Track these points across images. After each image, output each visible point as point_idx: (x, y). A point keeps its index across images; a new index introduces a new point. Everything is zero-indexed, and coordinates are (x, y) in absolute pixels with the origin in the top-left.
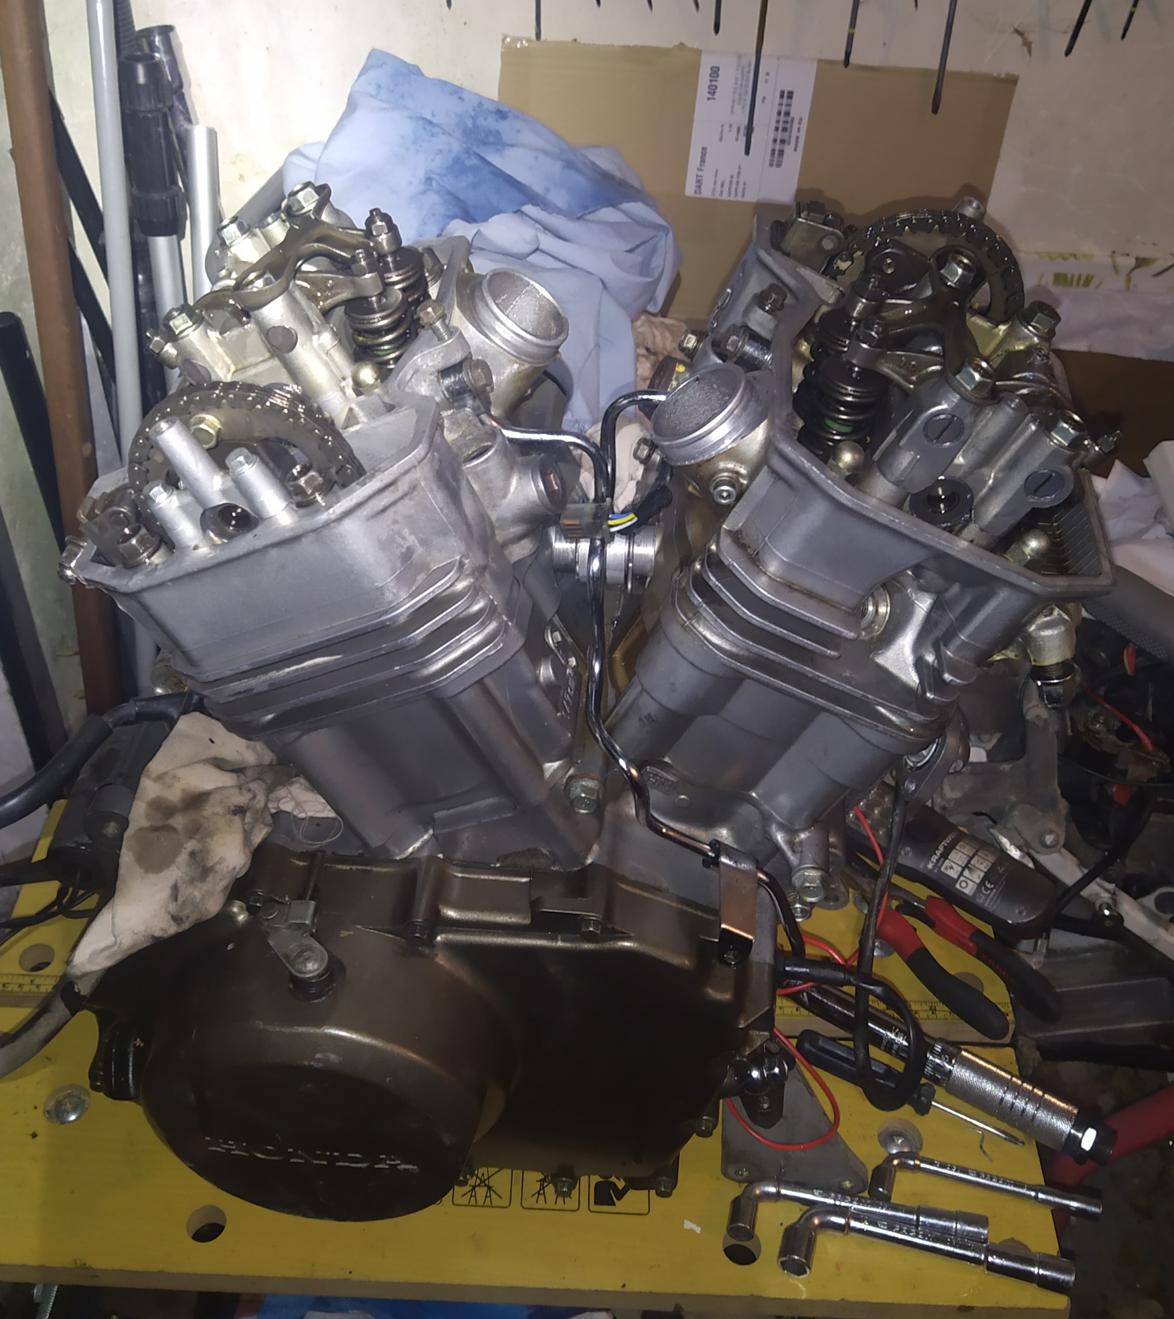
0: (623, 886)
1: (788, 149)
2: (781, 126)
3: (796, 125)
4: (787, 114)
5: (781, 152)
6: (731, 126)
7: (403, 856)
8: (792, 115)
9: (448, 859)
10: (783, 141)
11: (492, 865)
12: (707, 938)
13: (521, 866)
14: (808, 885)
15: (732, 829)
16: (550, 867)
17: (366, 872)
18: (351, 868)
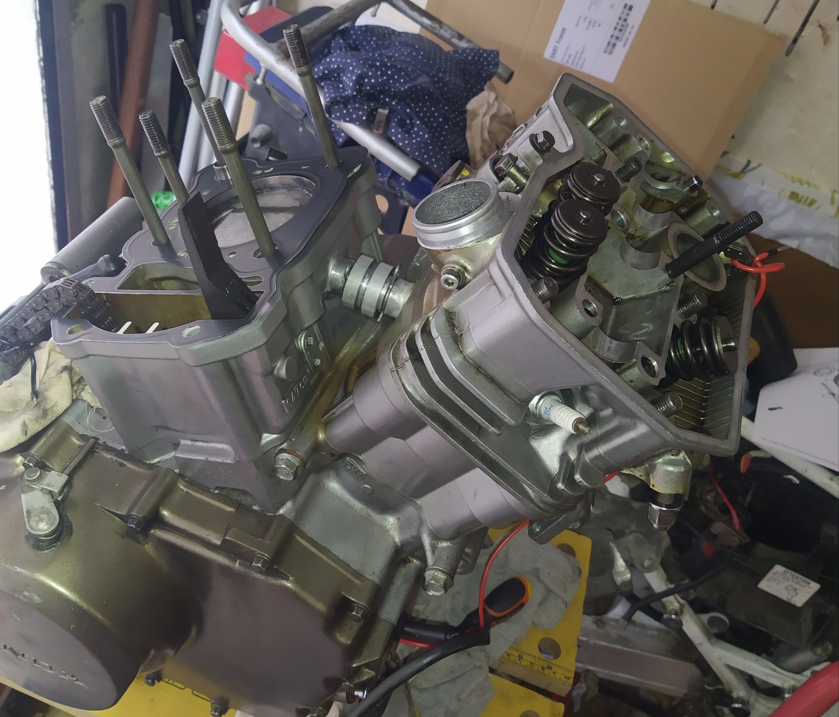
0: (299, 538)
1: (619, 44)
2: (619, 27)
3: (629, 29)
4: (625, 20)
5: (614, 45)
6: (585, 19)
7: (152, 462)
8: (628, 21)
9: (181, 475)
10: (617, 38)
11: (212, 490)
12: (347, 596)
13: (232, 498)
14: (433, 582)
15: (399, 519)
16: (253, 505)
17: (121, 465)
18: (112, 458)
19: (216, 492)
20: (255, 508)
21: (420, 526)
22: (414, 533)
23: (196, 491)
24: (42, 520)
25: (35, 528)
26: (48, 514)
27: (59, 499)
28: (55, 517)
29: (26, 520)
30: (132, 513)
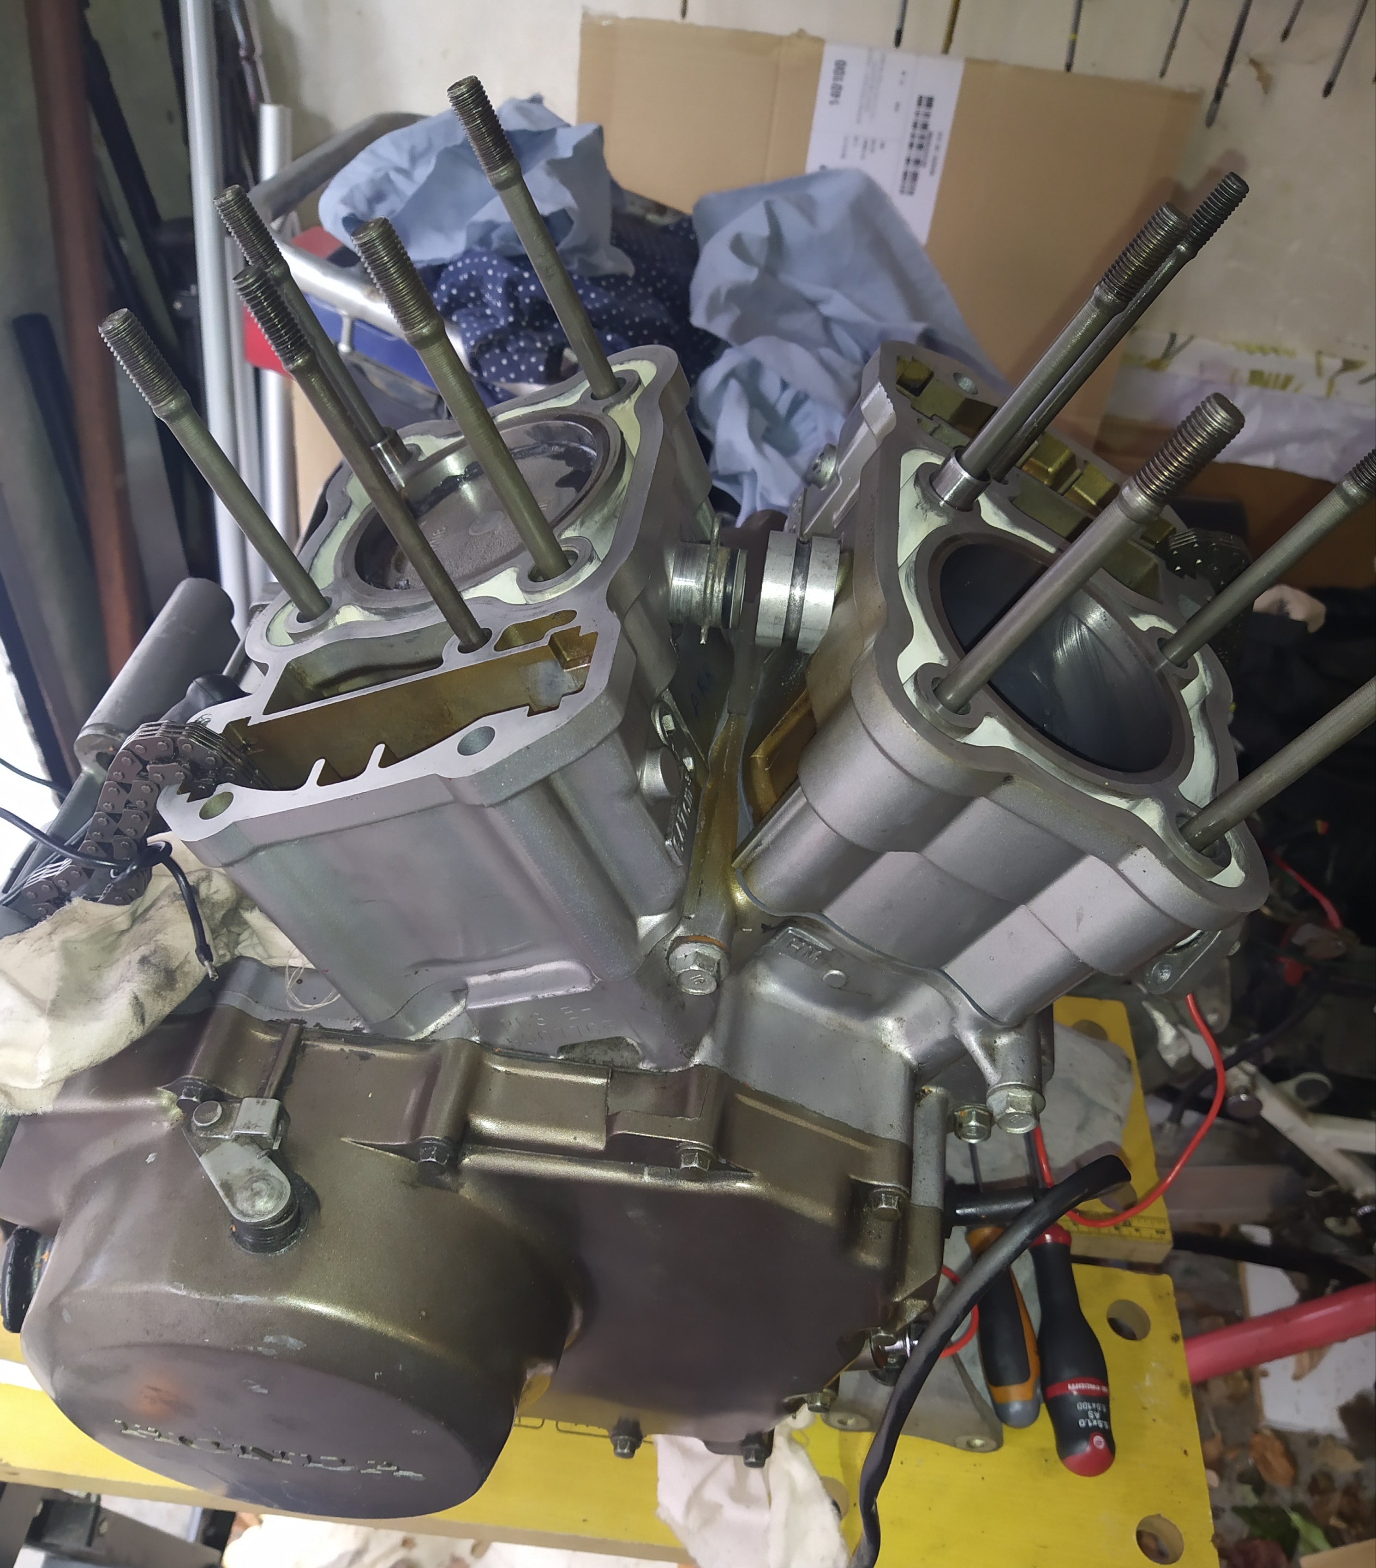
0: (744, 1099)
1: (924, 172)
2: (917, 141)
3: (934, 141)
4: (925, 126)
5: (915, 176)
6: (856, 139)
7: (421, 1036)
8: (931, 127)
9: (487, 1045)
10: (918, 162)
11: (552, 1057)
12: (860, 1179)
13: (594, 1061)
14: (1012, 1110)
15: (900, 1020)
16: (638, 1063)
17: (365, 1057)
18: (342, 1050)
19: (560, 1058)
20: (644, 1066)
21: (952, 1019)
22: (942, 1034)
23: (523, 1067)
24: (257, 1194)
25: (251, 1212)
26: (264, 1179)
27: (276, 1147)
28: (282, 1183)
29: (226, 1201)
30: (421, 1137)
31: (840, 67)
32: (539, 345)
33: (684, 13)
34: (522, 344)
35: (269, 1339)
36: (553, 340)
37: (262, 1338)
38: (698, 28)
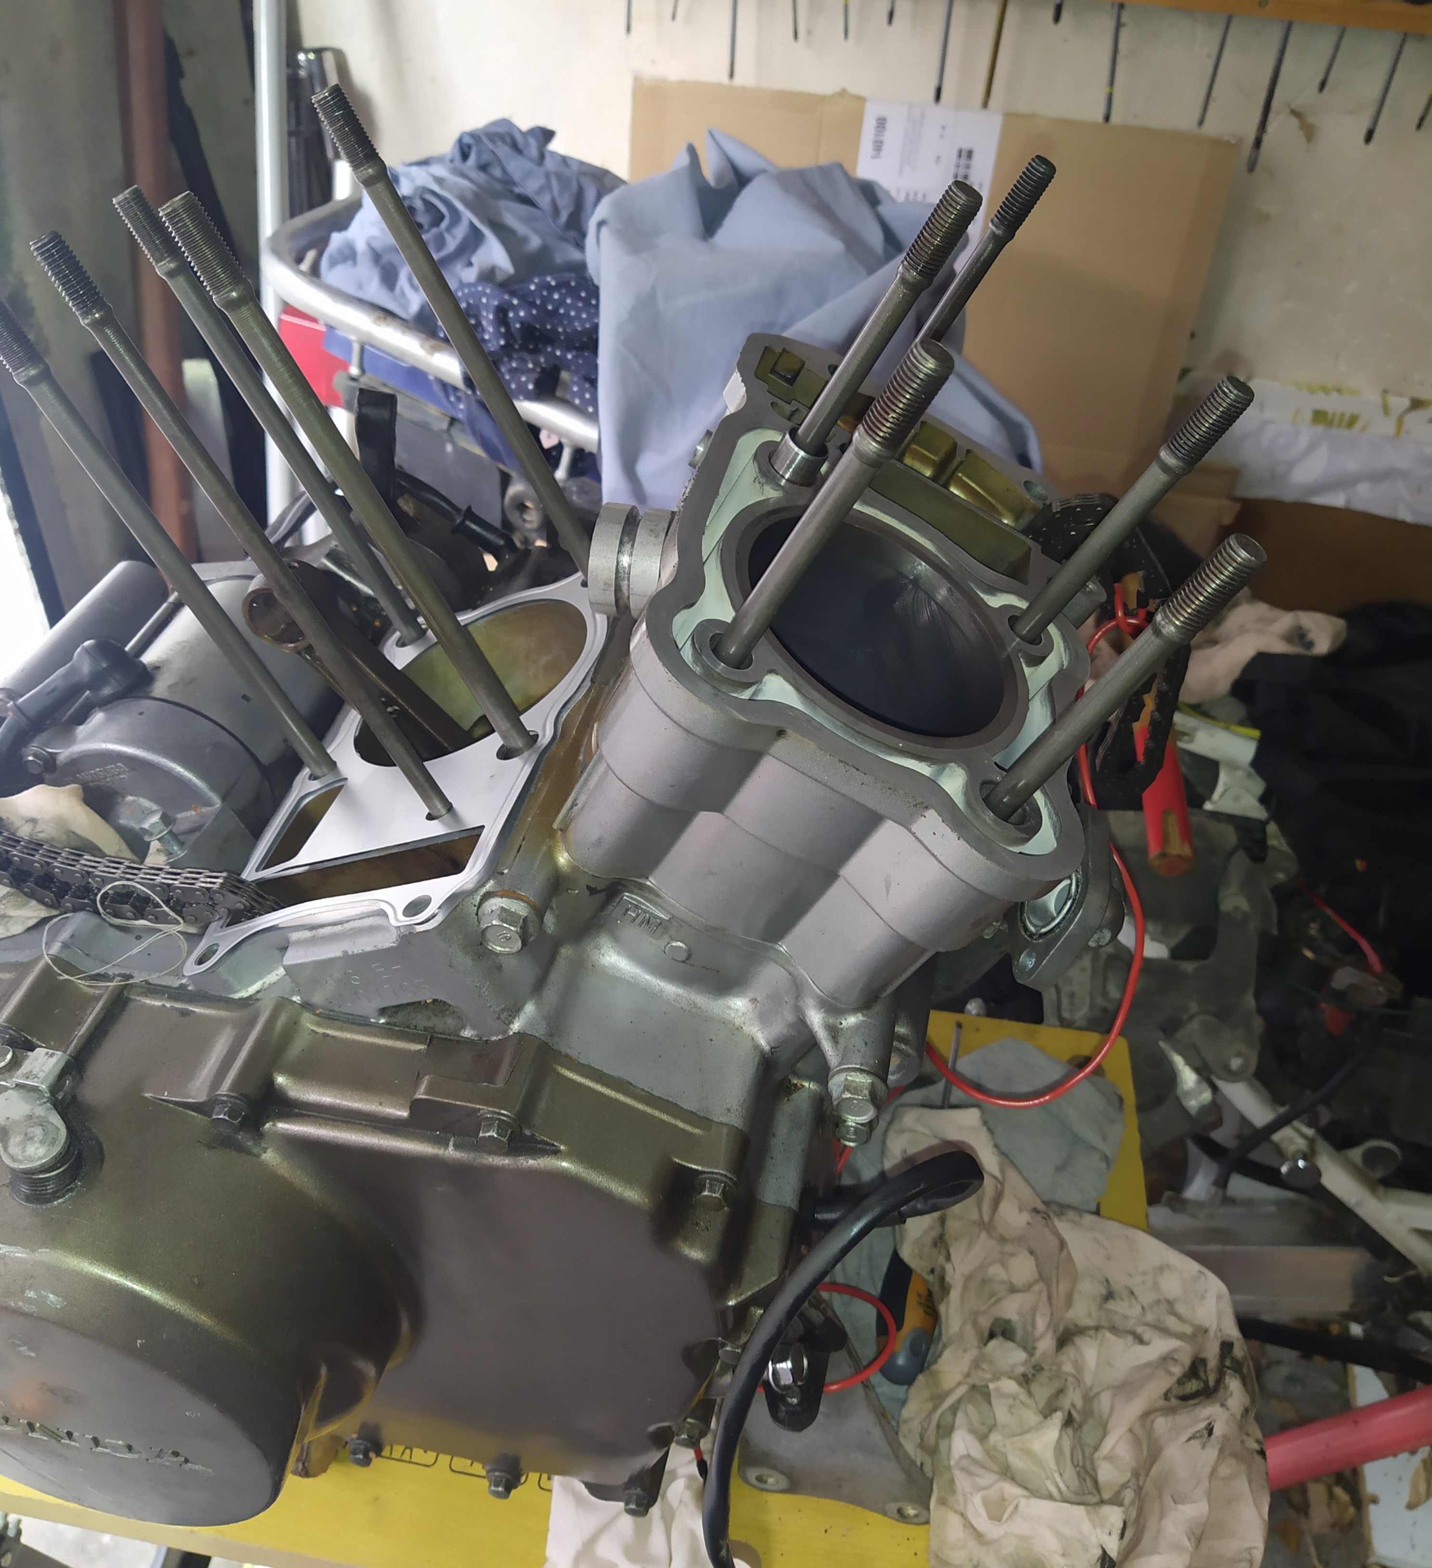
0: (562, 1070)
4: (966, 177)
6: (898, 191)
7: (244, 995)
8: (970, 178)
9: (306, 1006)
11: (372, 1020)
12: (684, 1163)
13: (416, 1026)
14: (847, 1095)
15: (754, 1000)
16: (460, 1030)
17: (184, 1013)
18: (164, 1006)
19: (382, 1021)
20: (467, 1033)
21: (797, 998)
22: (790, 1017)
23: (341, 1029)
24: (29, 1138)
25: (20, 1157)
26: (41, 1125)
28: (58, 1129)
30: (218, 1093)
31: (881, 123)
32: (530, 366)
33: (732, 75)
34: (514, 365)
35: (31, 1294)
36: (546, 361)
37: (23, 1292)
38: (744, 89)
